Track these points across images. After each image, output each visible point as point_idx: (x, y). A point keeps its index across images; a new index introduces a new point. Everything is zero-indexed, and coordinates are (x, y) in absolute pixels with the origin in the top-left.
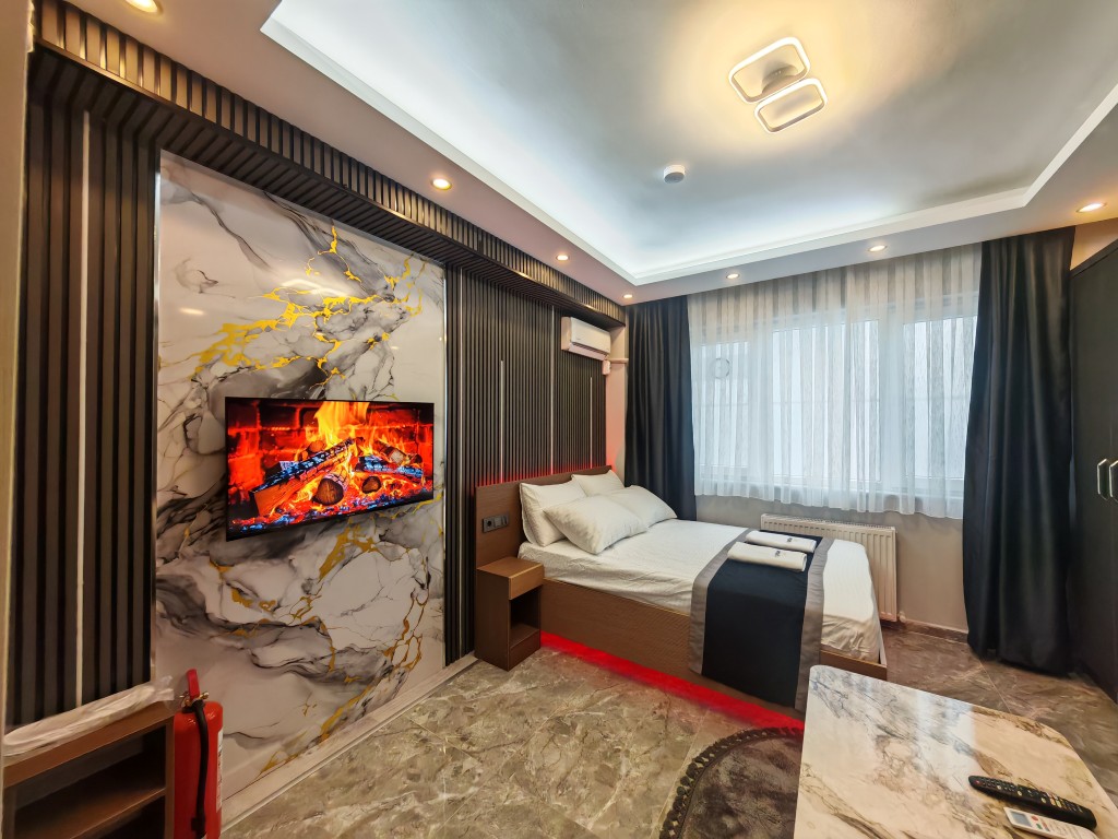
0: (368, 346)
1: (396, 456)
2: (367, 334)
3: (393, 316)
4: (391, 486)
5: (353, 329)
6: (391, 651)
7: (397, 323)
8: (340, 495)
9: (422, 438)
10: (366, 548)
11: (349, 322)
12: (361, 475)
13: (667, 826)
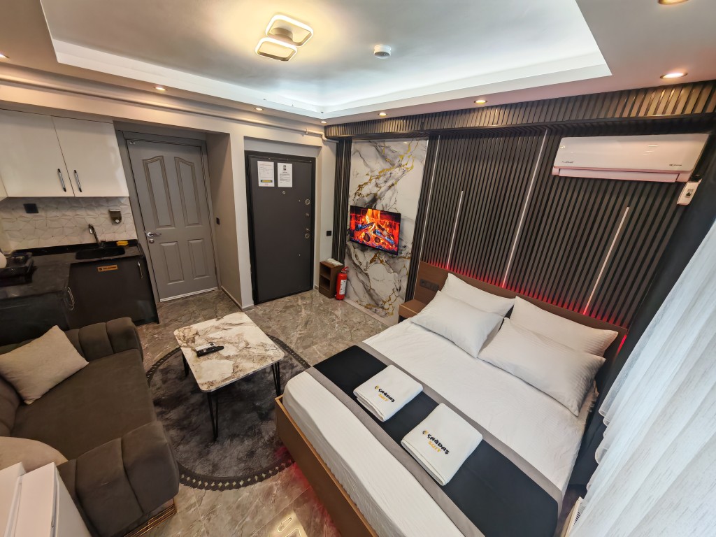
0: (390, 187)
1: (385, 233)
2: (390, 183)
3: (400, 174)
4: (383, 243)
5: (386, 182)
6: (385, 302)
7: (401, 177)
8: (369, 240)
9: (395, 228)
10: (382, 262)
11: (385, 179)
12: (375, 236)
13: (304, 361)
